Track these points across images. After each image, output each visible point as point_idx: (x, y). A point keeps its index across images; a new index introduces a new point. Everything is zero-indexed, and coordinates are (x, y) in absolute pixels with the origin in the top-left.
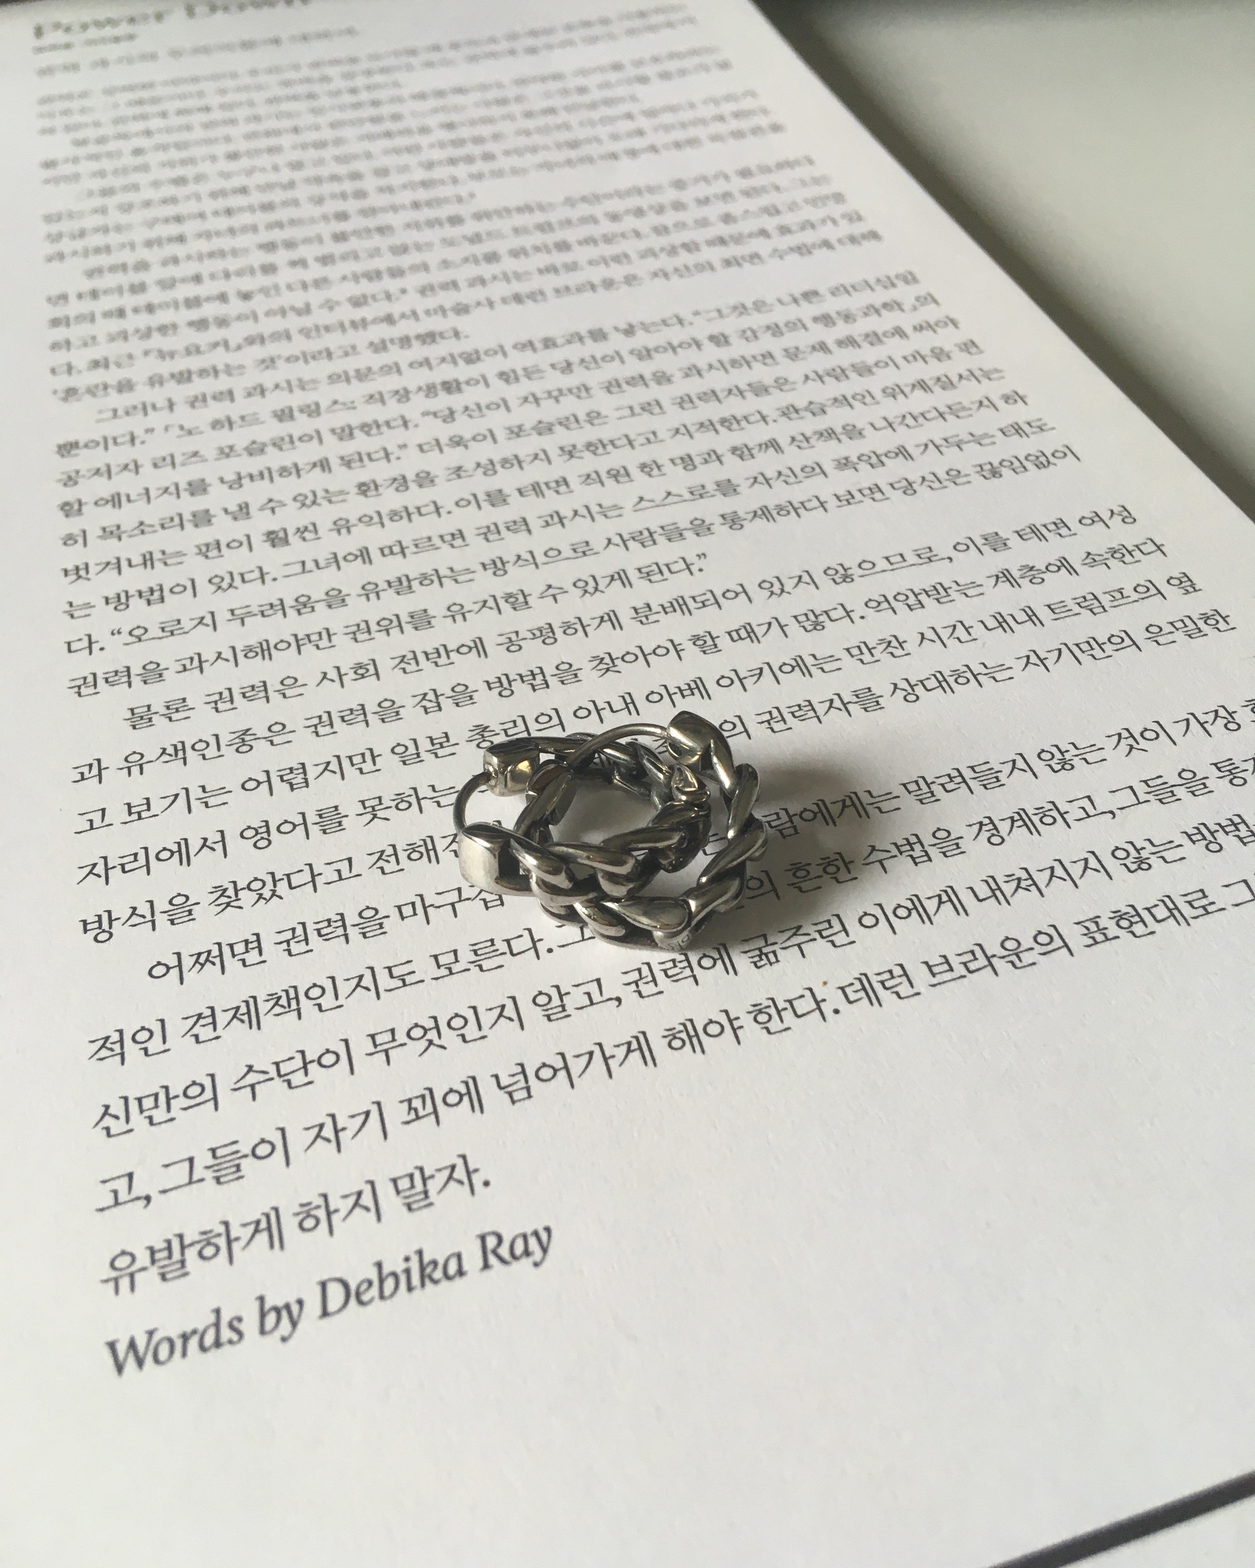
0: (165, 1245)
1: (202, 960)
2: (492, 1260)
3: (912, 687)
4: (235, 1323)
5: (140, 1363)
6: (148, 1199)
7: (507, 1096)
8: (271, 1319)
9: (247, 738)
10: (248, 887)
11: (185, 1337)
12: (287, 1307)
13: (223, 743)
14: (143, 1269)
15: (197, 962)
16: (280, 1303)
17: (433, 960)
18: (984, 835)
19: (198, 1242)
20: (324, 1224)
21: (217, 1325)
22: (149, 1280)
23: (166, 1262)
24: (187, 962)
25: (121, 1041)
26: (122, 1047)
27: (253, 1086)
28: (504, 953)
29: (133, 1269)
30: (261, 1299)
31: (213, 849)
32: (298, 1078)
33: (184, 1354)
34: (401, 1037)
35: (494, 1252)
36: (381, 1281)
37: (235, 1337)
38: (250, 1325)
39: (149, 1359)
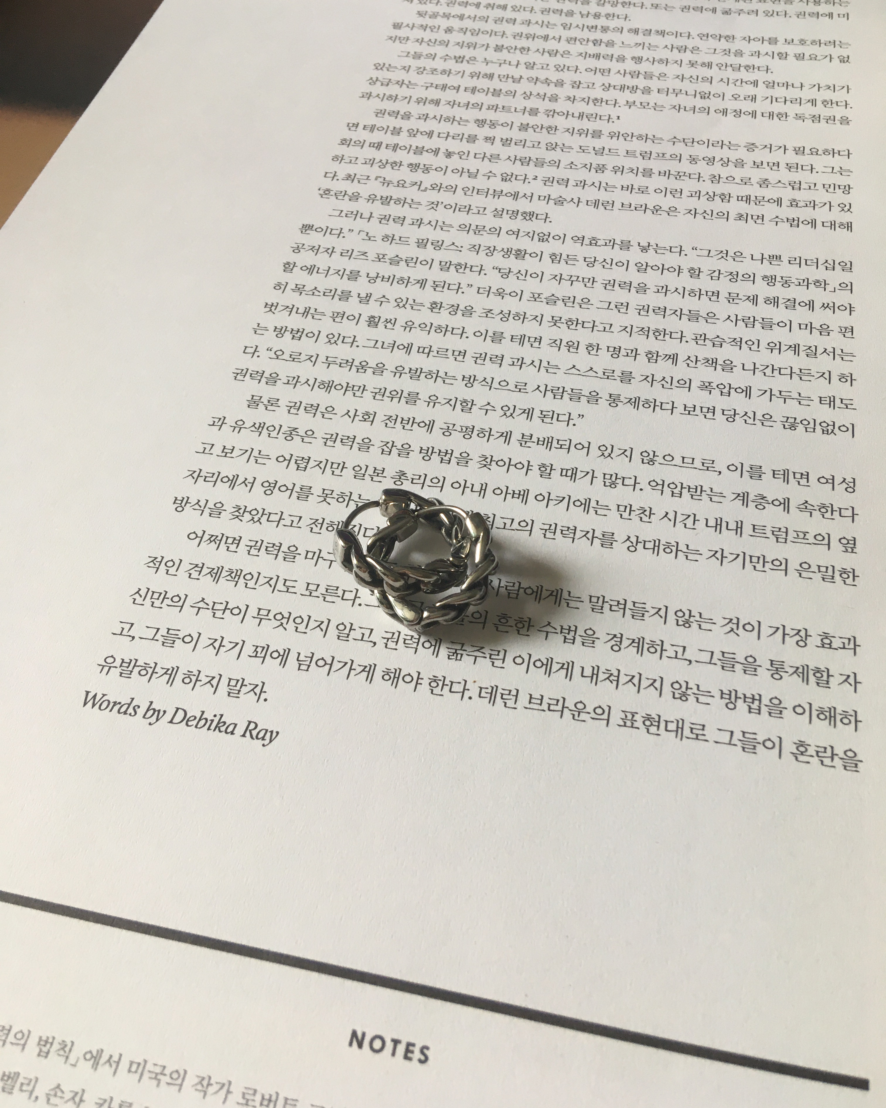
0: (129, 661)
1: (213, 539)
2: (248, 734)
3: (637, 542)
4: (136, 707)
5: (94, 705)
6: (133, 638)
7: (298, 665)
8: (151, 712)
9: (294, 433)
10: (250, 512)
11: (115, 703)
12: (159, 711)
13: (282, 431)
14: (116, 667)
15: (209, 539)
16: (157, 709)
17: (306, 585)
18: (613, 642)
19: (142, 666)
20: (192, 684)
21: (129, 705)
22: (115, 672)
23: (125, 669)
24: (206, 537)
25: (161, 562)
26: (159, 565)
27: (199, 608)
28: (339, 597)
29: (111, 665)
30: (151, 703)
31: (246, 485)
32: (219, 614)
33: (111, 711)
34: (271, 616)
35: (250, 731)
36: (200, 720)
37: (133, 714)
38: (141, 712)
39: (98, 705)
